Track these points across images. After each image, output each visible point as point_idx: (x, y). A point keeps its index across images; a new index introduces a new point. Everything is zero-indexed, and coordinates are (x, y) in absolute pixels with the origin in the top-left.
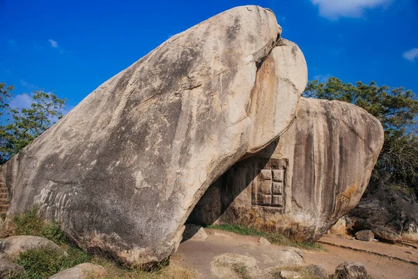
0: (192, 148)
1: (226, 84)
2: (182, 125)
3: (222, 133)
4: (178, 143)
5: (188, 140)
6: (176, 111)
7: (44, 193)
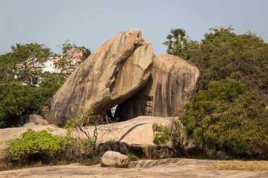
0: (86, 100)
1: (99, 78)
2: (84, 94)
3: (96, 95)
4: (82, 100)
5: (85, 98)
6: (83, 90)
7: (56, 114)
